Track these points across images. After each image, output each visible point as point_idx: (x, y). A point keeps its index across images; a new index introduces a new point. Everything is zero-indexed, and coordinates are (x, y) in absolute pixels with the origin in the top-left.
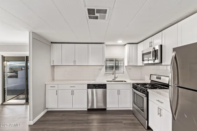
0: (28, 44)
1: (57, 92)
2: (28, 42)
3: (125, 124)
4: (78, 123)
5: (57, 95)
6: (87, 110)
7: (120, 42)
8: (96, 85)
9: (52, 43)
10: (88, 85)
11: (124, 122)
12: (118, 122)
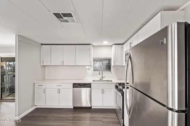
0: (15, 46)
1: (45, 90)
2: (15, 44)
3: (103, 122)
4: (60, 120)
5: (45, 93)
6: (72, 108)
7: (105, 43)
8: (81, 84)
9: (42, 44)
10: (74, 84)
11: (104, 120)
12: (98, 120)
